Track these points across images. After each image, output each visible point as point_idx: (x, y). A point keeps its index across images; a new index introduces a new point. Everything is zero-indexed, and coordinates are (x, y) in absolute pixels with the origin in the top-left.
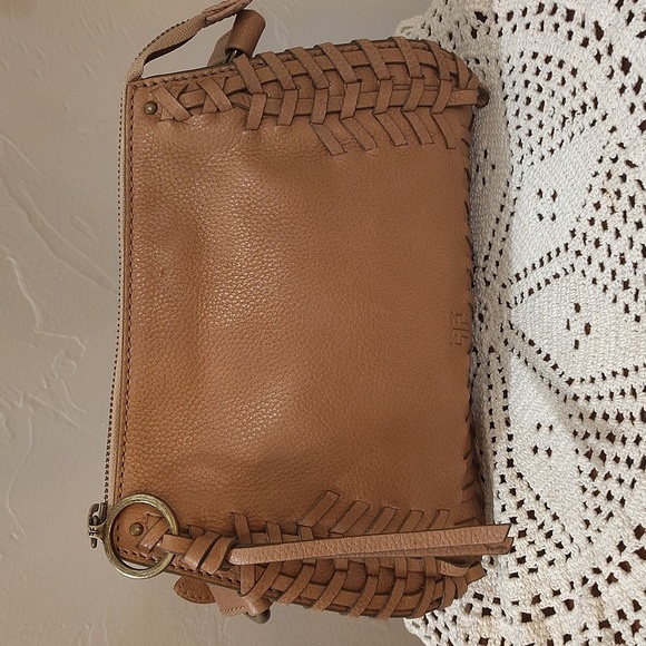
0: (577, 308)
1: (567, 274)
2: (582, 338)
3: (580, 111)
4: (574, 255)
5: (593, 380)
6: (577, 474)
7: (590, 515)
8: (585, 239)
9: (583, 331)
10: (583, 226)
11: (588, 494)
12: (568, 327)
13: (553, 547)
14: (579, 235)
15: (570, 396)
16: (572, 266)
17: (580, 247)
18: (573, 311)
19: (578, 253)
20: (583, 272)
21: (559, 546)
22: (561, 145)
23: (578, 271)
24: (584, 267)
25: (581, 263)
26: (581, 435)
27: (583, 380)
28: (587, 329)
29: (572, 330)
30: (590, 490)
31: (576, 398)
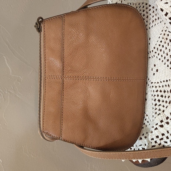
0: (155, 65)
1: (152, 57)
2: (156, 73)
3: (158, 19)
4: (155, 53)
5: (158, 83)
6: (152, 105)
7: (154, 114)
8: (157, 49)
9: (156, 71)
10: (157, 46)
11: (154, 109)
12: (152, 70)
13: (147, 122)
14: (156, 48)
15: (151, 86)
16: (154, 55)
17: (156, 51)
18: (154, 66)
19: (156, 53)
20: (157, 57)
21: (148, 122)
22: (152, 27)
23: (155, 57)
24: (157, 56)
25: (156, 55)
26: (153, 95)
27: (155, 83)
28: (157, 71)
29: (153, 71)
30: (154, 108)
31: (153, 87)
